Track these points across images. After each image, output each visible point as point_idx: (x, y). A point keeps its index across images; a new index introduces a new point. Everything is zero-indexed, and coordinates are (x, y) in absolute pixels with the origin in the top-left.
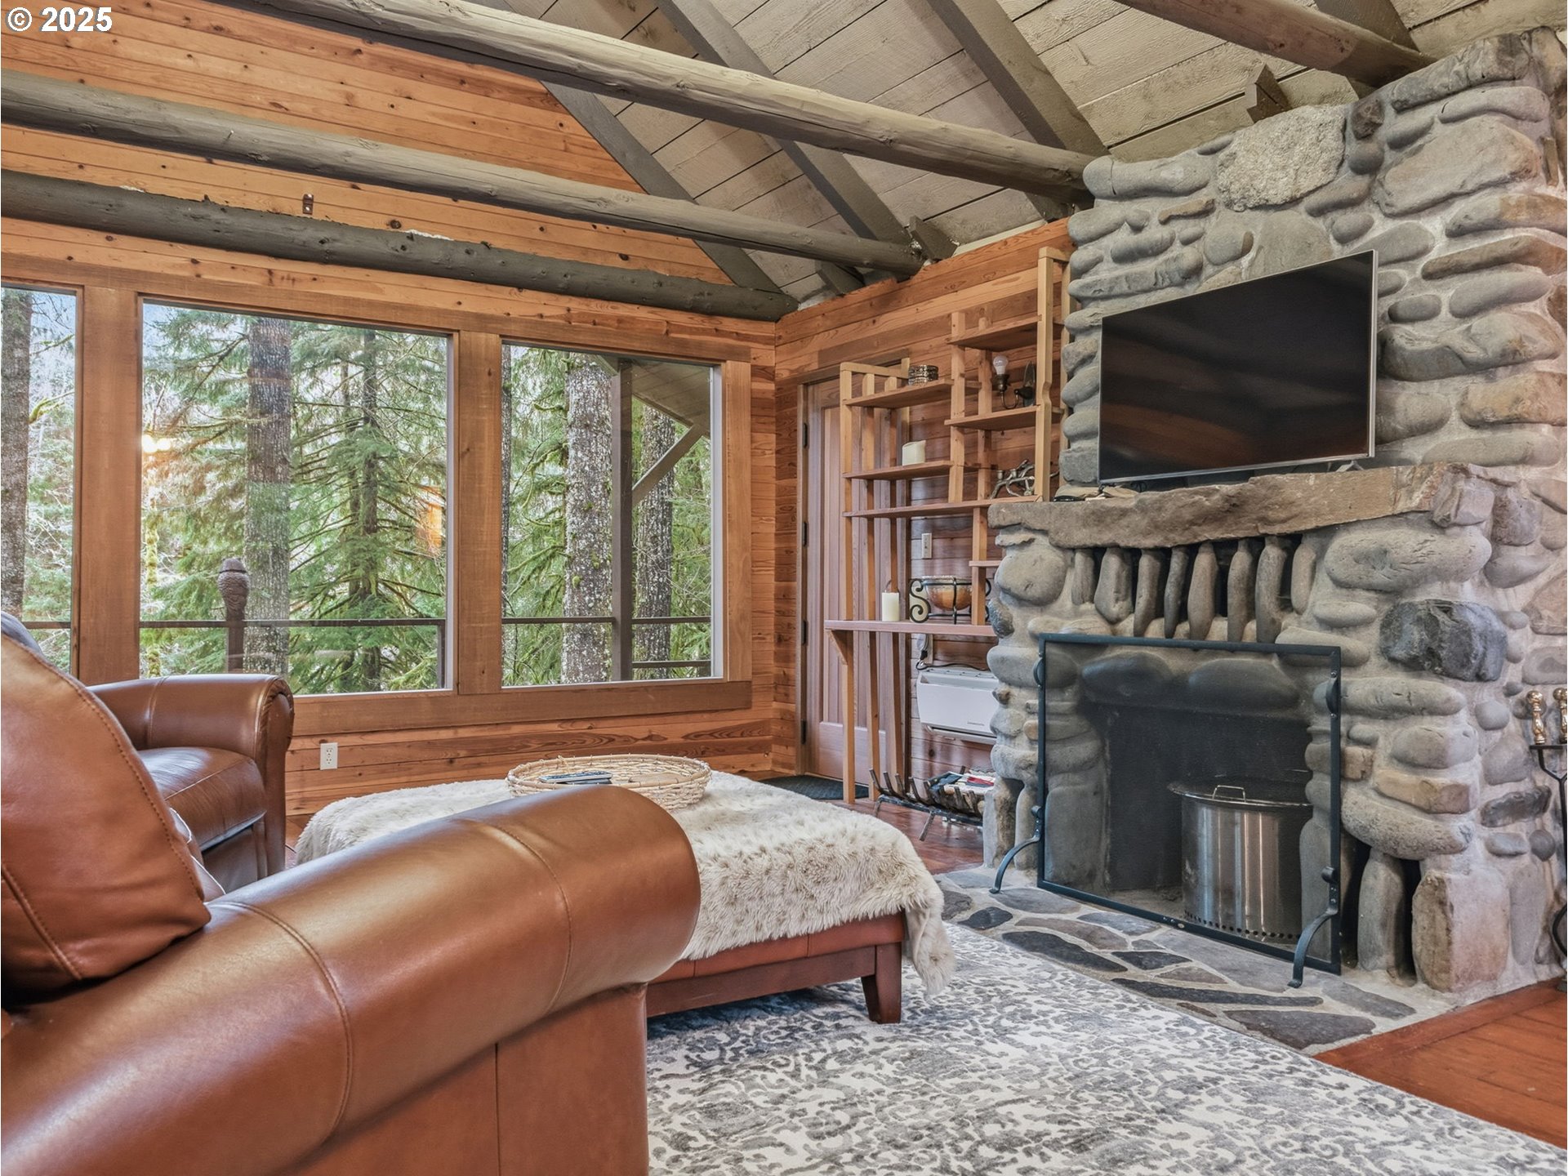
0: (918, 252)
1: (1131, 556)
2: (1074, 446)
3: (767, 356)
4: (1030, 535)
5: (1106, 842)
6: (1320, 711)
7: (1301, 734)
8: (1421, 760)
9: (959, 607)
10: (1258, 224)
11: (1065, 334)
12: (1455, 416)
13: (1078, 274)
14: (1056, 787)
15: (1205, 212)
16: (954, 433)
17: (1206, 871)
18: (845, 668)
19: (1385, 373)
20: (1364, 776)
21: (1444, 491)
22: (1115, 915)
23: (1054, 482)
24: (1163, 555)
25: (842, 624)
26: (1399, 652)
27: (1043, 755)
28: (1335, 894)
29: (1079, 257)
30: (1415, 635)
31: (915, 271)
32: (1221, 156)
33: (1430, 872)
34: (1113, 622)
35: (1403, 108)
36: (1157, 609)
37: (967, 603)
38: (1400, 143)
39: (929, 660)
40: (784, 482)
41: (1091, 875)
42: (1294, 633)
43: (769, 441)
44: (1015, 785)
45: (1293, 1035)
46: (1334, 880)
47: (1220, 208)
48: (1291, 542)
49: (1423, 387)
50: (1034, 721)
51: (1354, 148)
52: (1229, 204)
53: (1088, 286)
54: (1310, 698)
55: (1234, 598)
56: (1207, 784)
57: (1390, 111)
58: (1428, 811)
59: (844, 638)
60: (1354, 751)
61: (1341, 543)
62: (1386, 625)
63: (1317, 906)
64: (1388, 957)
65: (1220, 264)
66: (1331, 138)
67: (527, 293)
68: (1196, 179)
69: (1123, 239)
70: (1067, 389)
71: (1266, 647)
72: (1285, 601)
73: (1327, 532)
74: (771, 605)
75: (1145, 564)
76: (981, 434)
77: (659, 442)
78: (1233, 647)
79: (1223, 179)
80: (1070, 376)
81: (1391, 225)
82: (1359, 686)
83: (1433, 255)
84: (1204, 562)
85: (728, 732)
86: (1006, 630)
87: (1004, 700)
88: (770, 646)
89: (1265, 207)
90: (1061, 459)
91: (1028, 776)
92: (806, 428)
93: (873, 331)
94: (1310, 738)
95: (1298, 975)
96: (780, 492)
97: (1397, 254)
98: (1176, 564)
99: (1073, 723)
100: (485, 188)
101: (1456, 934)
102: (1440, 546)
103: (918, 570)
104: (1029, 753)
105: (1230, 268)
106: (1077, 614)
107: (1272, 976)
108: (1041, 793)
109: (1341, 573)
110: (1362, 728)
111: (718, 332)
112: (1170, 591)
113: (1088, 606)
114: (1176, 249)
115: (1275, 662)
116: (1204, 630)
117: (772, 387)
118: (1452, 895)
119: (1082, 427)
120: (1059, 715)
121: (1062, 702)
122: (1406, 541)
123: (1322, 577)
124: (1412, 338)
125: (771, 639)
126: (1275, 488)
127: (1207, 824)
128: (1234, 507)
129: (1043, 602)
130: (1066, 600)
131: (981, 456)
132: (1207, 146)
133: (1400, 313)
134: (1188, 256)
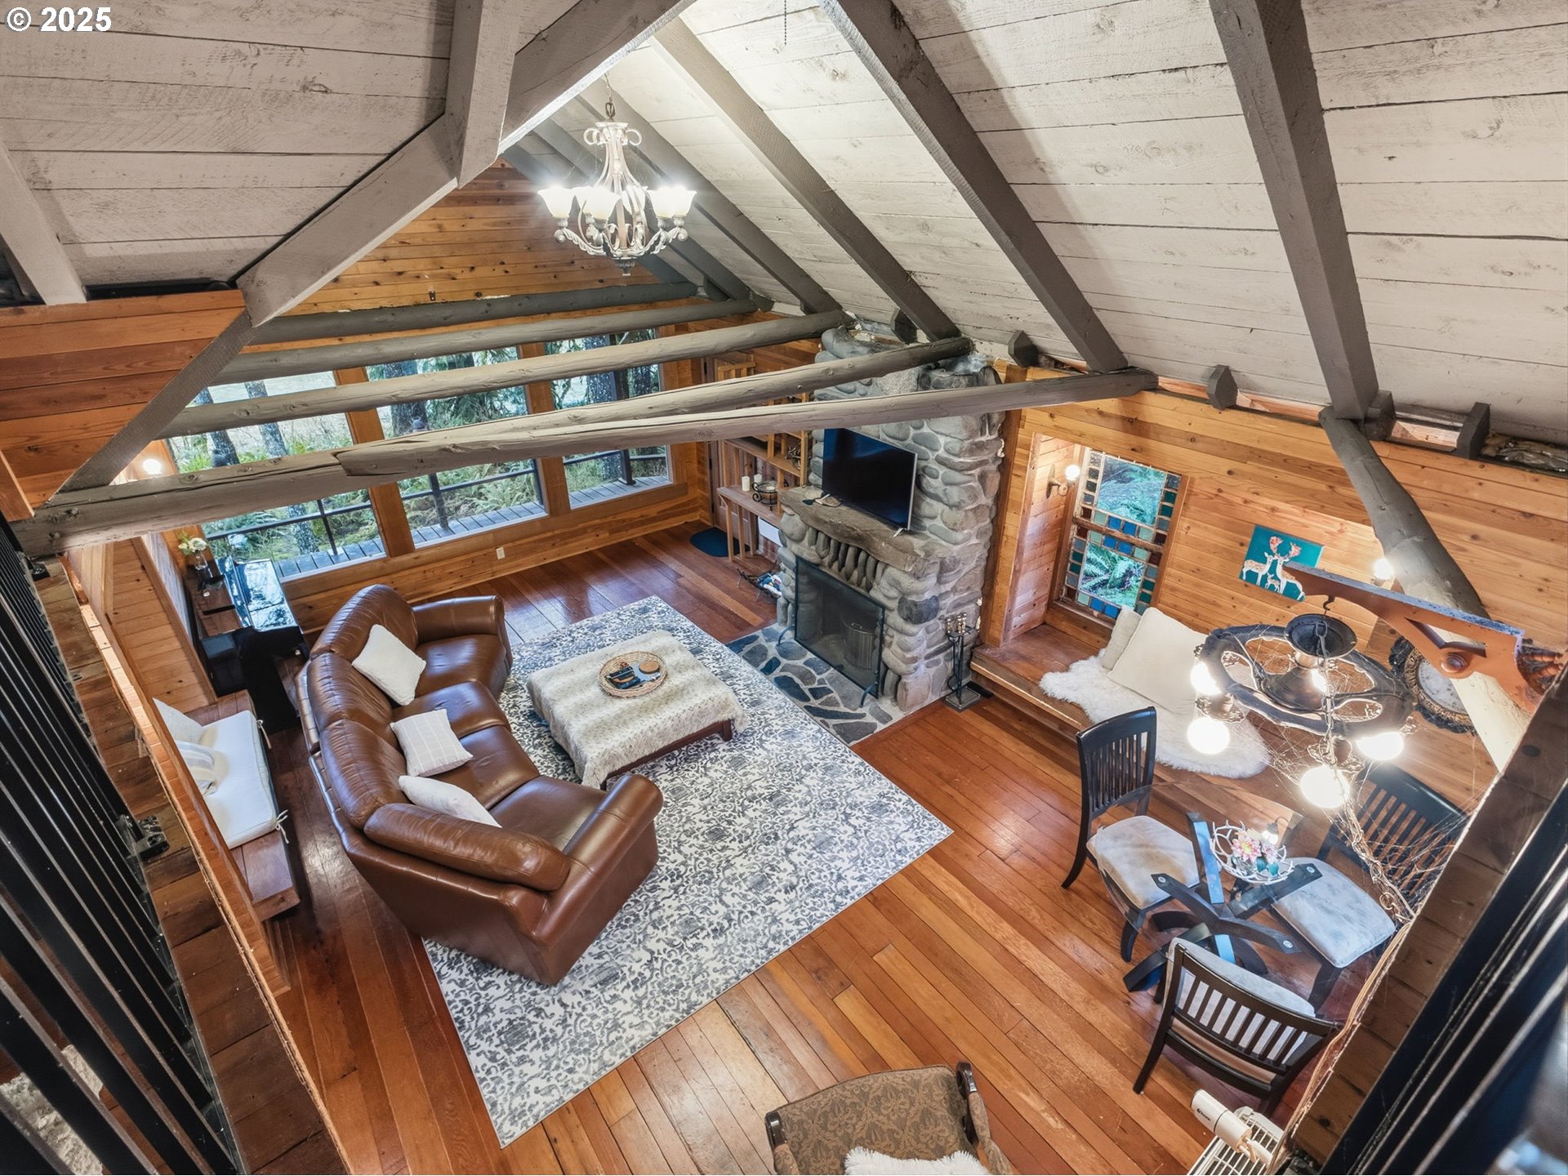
0: (754, 305)
4: (793, 512)
6: (879, 621)
7: (873, 624)
8: (905, 647)
12: (940, 516)
19: (916, 491)
20: (889, 647)
21: (920, 566)
22: (815, 658)
24: (838, 544)
26: (902, 612)
27: (797, 597)
28: (878, 678)
30: (906, 612)
33: (904, 680)
34: (821, 557)
36: (836, 559)
42: (875, 592)
44: (787, 601)
45: (850, 736)
46: (879, 673)
48: (877, 561)
49: (929, 502)
50: (794, 583)
54: (877, 614)
55: (860, 568)
58: (906, 662)
60: (887, 638)
61: (891, 571)
62: (900, 603)
64: (890, 698)
66: (914, 380)
71: (866, 594)
72: (873, 581)
73: (886, 564)
75: (833, 543)
78: (859, 584)
81: (930, 432)
82: (891, 619)
83: (939, 453)
84: (851, 551)
85: (679, 506)
88: (695, 465)
91: (793, 596)
94: (876, 624)
97: (929, 445)
98: (842, 548)
104: (796, 592)
106: (809, 550)
107: (856, 701)
108: (796, 607)
109: (889, 580)
110: (891, 632)
112: (840, 556)
113: (813, 548)
115: (868, 598)
116: (851, 572)
118: (908, 687)
121: (803, 578)
122: (907, 582)
123: (884, 577)
124: (928, 482)
129: (798, 541)
130: (806, 541)
133: (925, 471)
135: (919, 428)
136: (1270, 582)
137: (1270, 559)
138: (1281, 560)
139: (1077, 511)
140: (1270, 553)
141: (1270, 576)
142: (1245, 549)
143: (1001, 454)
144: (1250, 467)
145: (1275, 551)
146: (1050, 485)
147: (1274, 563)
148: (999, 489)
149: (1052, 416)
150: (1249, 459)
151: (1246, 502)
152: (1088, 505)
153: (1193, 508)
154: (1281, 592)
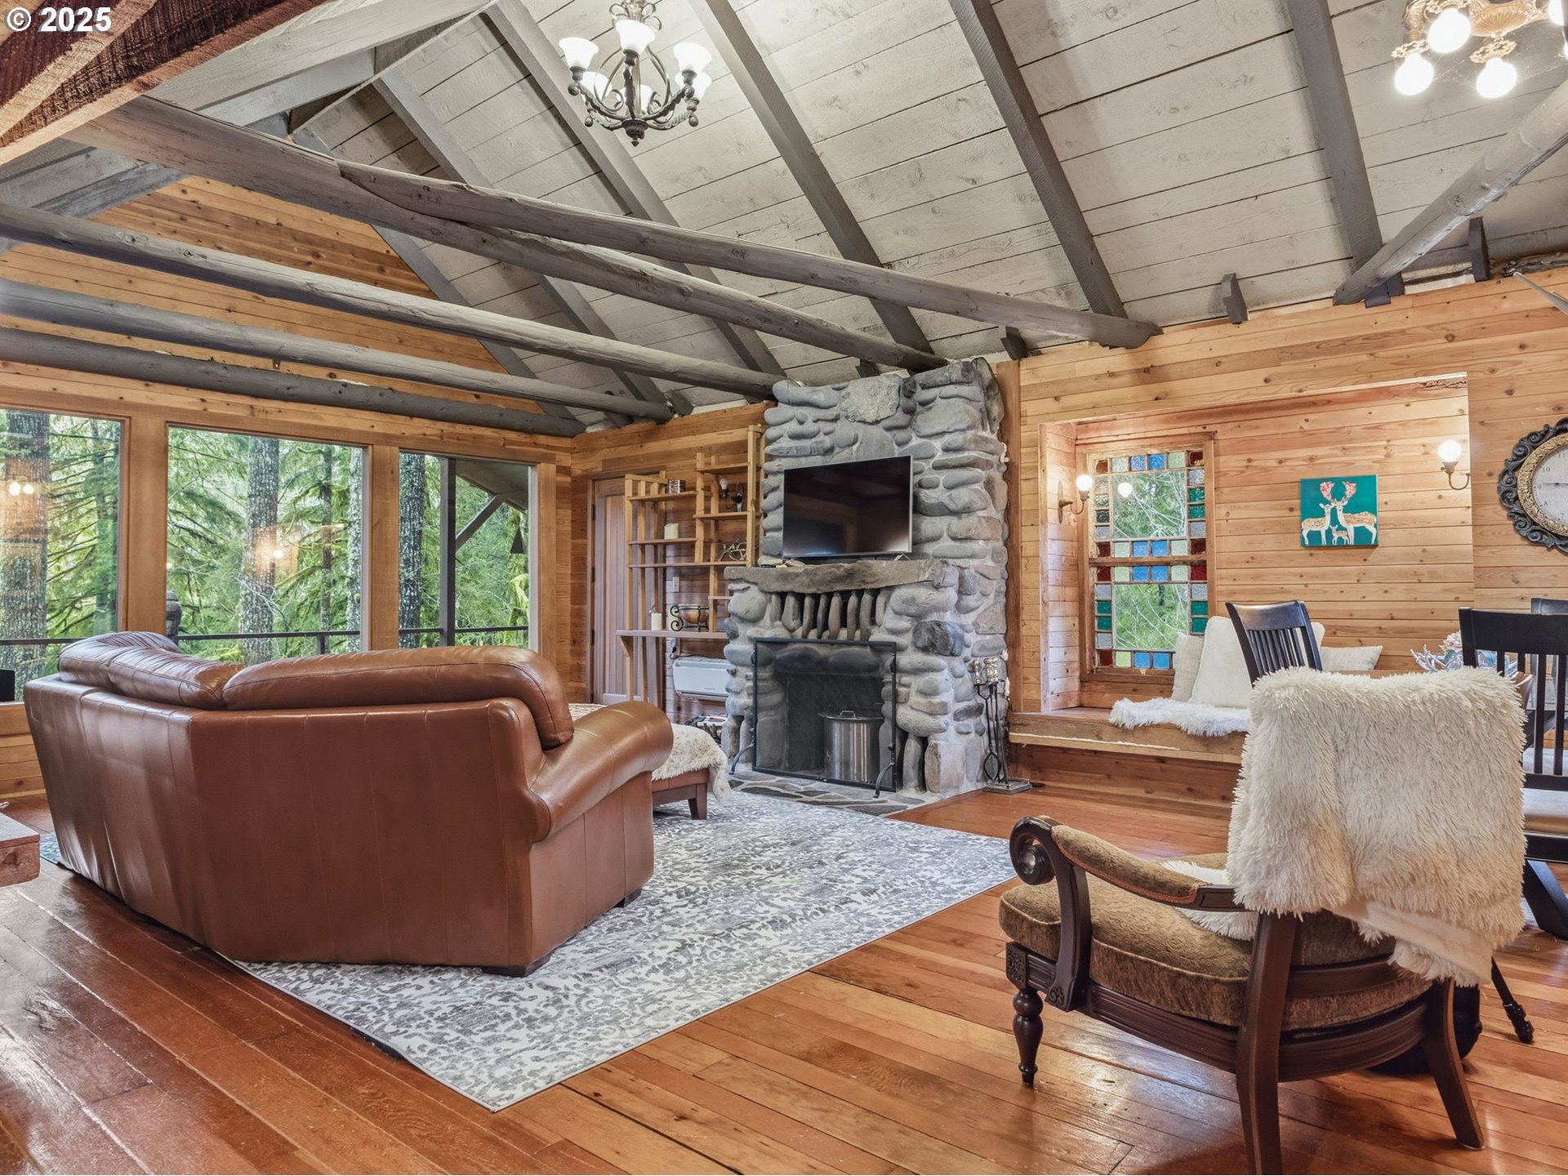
0: (671, 408)
1: (800, 597)
2: (768, 534)
3: (566, 460)
4: (746, 585)
5: (786, 746)
6: (888, 672)
7: (878, 684)
8: (929, 691)
9: (702, 623)
10: (861, 430)
11: (762, 473)
12: (945, 534)
13: (769, 442)
14: (762, 718)
15: (836, 419)
16: (698, 522)
17: (837, 754)
18: (628, 659)
19: (915, 511)
20: (906, 701)
21: (939, 571)
22: (793, 779)
23: (756, 554)
24: (816, 597)
25: (627, 632)
26: (920, 644)
27: (756, 701)
28: (894, 755)
29: (771, 433)
30: (925, 637)
31: (668, 420)
32: (843, 392)
33: (932, 742)
34: (792, 631)
35: (925, 387)
36: (813, 624)
37: (706, 620)
38: (924, 404)
39: (678, 653)
40: (579, 541)
41: (780, 763)
42: (877, 636)
43: (567, 514)
44: (739, 719)
45: (876, 812)
46: (893, 749)
47: (842, 418)
48: (875, 593)
49: (933, 519)
50: (751, 684)
51: (903, 401)
52: (847, 417)
53: (775, 450)
54: (883, 666)
55: (850, 619)
56: (836, 712)
57: (919, 388)
58: (931, 714)
59: (628, 641)
60: (902, 690)
61: (897, 594)
62: (915, 632)
63: (886, 761)
64: (915, 782)
65: (843, 447)
66: (894, 393)
67: (416, 420)
68: (831, 402)
69: (793, 427)
70: (764, 503)
71: (864, 642)
72: (873, 622)
73: (891, 588)
74: (568, 620)
75: (807, 601)
76: (712, 522)
77: (411, 483)
78: (849, 643)
79: (844, 405)
80: (765, 497)
81: (920, 441)
82: (906, 660)
83: (936, 458)
84: (836, 601)
86: (734, 635)
87: (734, 673)
88: (567, 647)
89: (864, 422)
90: (761, 542)
91: (746, 713)
92: (594, 507)
93: (640, 452)
94: (883, 685)
95: (878, 793)
96: (574, 547)
97: (922, 455)
98: (822, 602)
99: (769, 684)
100: (426, 375)
101: (942, 768)
102: (937, 597)
103: (670, 599)
104: (749, 701)
105: (847, 450)
106: (773, 627)
107: (867, 796)
108: (753, 722)
109: (897, 608)
110: (905, 679)
111: (536, 445)
112: (820, 615)
113: (778, 623)
114: (821, 437)
115: (868, 650)
116: (836, 635)
117: (569, 479)
118: (941, 751)
119: (773, 525)
120: (764, 680)
121: (765, 673)
122: (923, 594)
123: (889, 609)
124: (929, 497)
125: (568, 642)
126: (869, 567)
127: (837, 731)
128: (850, 575)
129: (755, 621)
130: (767, 619)
131: (712, 535)
132: (837, 386)
133: (924, 484)
134: (828, 442)
135: (907, 442)
136: (1336, 536)
137: (1327, 509)
138: (1339, 506)
139: (1093, 551)
140: (1326, 502)
141: (1334, 529)
142: (1297, 513)
143: (1004, 459)
144: (1285, 367)
145: (1329, 498)
146: (1062, 505)
147: (1334, 512)
148: (1009, 500)
149: (1057, 399)
150: (1281, 360)
151: (1280, 462)
152: (1103, 539)
153: (1226, 490)
154: (1352, 542)
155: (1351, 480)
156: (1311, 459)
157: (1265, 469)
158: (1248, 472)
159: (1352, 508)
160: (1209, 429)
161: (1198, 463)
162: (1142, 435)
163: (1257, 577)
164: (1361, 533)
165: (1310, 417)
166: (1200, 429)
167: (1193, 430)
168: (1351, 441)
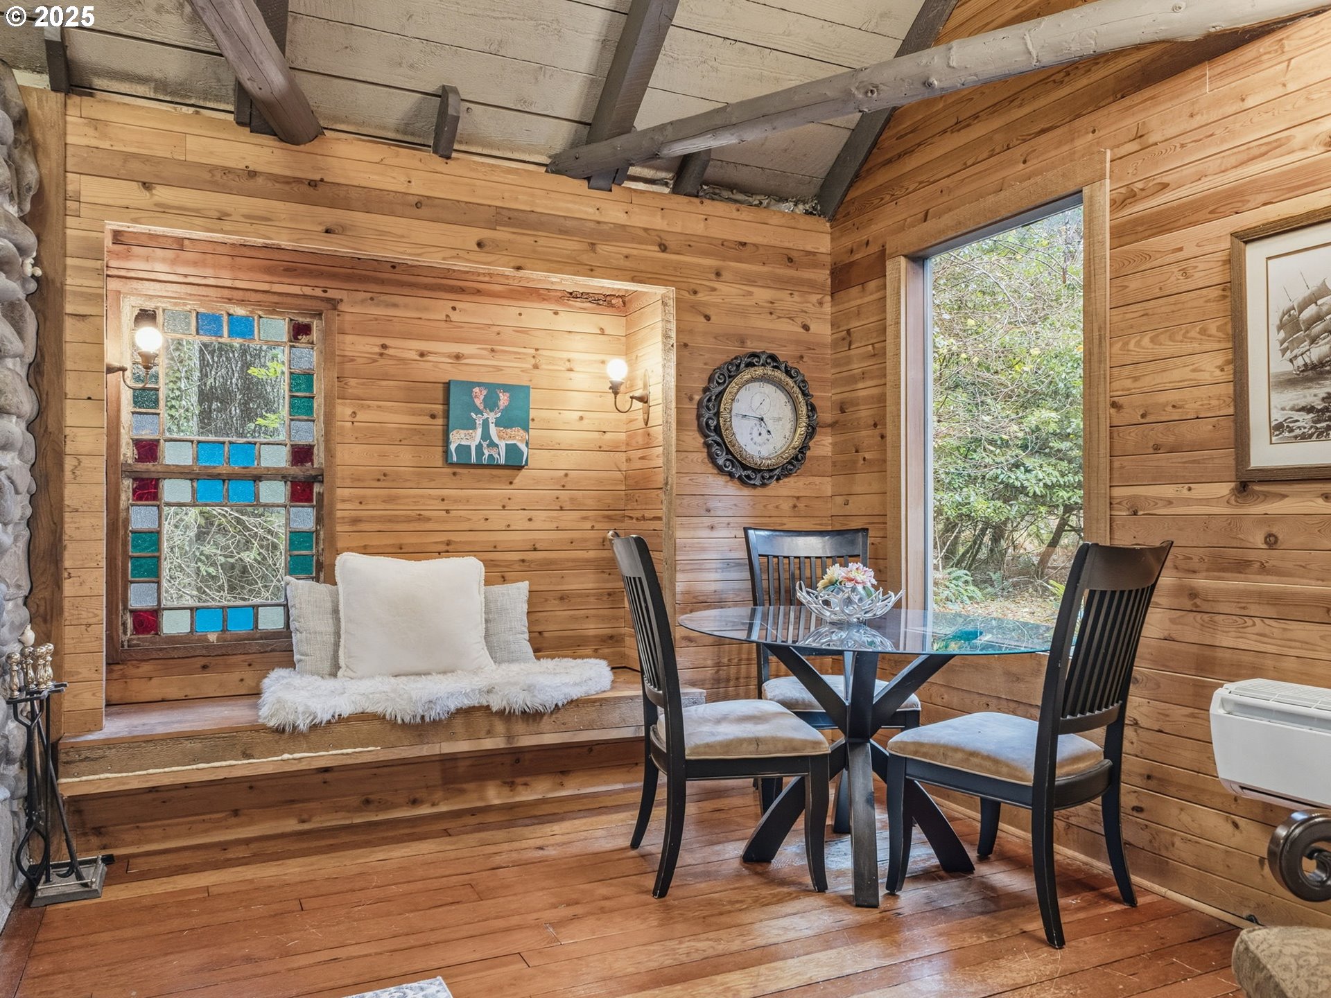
136: (486, 453)
139: (127, 452)
141: (485, 444)
142: (440, 421)
148: (39, 347)
149: (146, 186)
150: (497, 223)
151: (422, 355)
152: (146, 434)
153: (352, 382)
154: (503, 462)
155: (506, 388)
156: (458, 357)
157: (403, 361)
158: (382, 362)
159: (505, 422)
160: (331, 294)
161: (304, 339)
162: (228, 283)
163: (390, 500)
164: (512, 450)
165: (459, 305)
166: (319, 293)
167: (308, 291)
168: (502, 343)
